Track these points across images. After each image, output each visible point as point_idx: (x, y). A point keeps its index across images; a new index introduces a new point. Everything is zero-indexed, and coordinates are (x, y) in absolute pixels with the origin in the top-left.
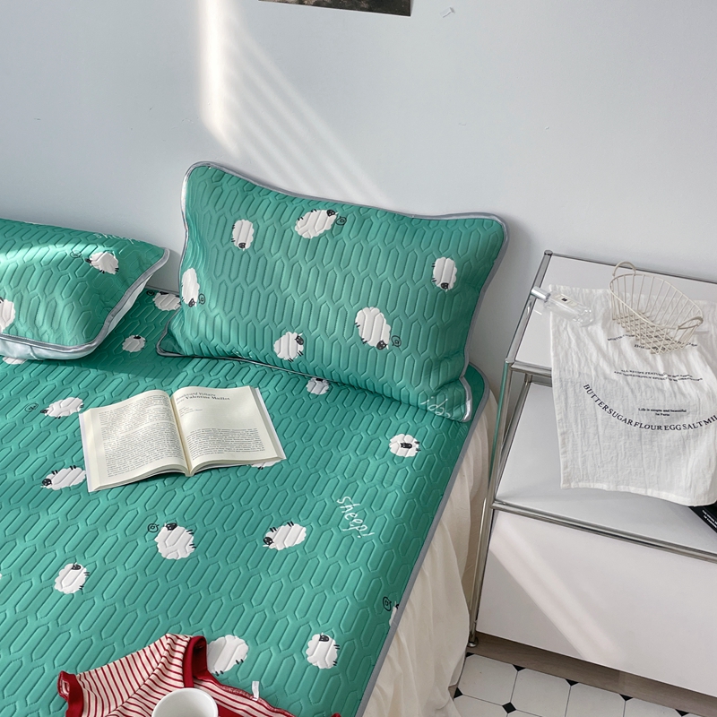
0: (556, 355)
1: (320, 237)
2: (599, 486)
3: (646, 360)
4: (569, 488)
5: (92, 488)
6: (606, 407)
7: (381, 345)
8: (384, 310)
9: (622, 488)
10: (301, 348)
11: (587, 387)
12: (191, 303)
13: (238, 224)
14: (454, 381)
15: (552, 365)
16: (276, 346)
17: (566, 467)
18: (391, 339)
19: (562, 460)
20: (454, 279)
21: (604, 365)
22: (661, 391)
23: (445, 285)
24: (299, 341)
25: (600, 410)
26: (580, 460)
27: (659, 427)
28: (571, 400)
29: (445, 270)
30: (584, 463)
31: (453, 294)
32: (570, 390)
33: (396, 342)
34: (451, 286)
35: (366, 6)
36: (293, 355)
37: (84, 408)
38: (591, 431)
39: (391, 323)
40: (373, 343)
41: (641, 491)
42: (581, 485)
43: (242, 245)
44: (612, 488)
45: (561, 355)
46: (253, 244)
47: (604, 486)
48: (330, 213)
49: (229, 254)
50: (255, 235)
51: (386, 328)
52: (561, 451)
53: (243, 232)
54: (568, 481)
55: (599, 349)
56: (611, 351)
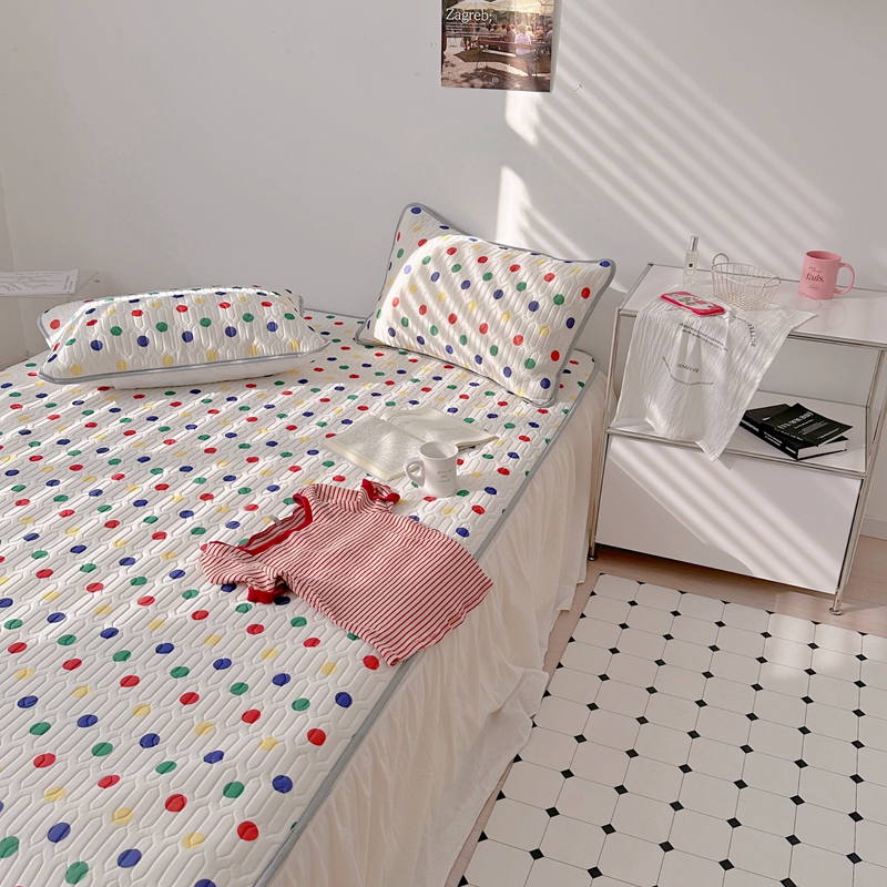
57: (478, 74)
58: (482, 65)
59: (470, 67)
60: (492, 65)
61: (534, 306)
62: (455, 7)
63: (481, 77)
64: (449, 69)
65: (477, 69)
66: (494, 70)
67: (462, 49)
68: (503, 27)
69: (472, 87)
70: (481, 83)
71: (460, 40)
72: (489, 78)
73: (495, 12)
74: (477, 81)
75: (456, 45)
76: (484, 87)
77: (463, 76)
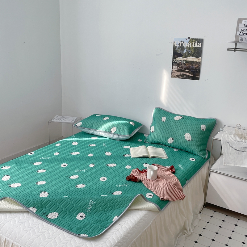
0: (223, 138)
1: (179, 120)
2: (231, 165)
3: (241, 140)
4: (225, 165)
5: (132, 157)
6: (232, 147)
7: (189, 140)
8: (190, 134)
9: (236, 165)
10: (173, 141)
11: (228, 142)
12: (152, 132)
13: (163, 117)
14: (204, 150)
15: (222, 138)
16: (168, 140)
17: (224, 161)
18: (191, 139)
19: (223, 159)
20: (205, 129)
21: (232, 140)
22: (243, 144)
23: (203, 130)
24: (173, 139)
25: (231, 147)
26: (227, 159)
27: (242, 151)
28: (225, 145)
29: (203, 127)
30: (228, 159)
31: (205, 132)
32: (225, 143)
33: (192, 140)
34: (204, 130)
35: (191, 78)
36: (171, 142)
37: (130, 148)
38: (229, 152)
39: (191, 136)
40: (188, 140)
41: (239, 166)
42: (227, 165)
43: (163, 121)
44: (234, 165)
45: (224, 138)
46: (165, 121)
47: (232, 165)
48: (181, 116)
49: (161, 123)
50: (166, 119)
51: (191, 137)
52: (223, 157)
53: (164, 119)
54: (225, 164)
55: (232, 138)
56: (234, 138)
57: (180, 75)
58: (182, 73)
59: (179, 73)
60: (184, 73)
62: (176, 59)
63: (181, 76)
64: (173, 74)
65: (181, 74)
66: (185, 75)
67: (177, 69)
68: (188, 64)
69: (179, 78)
70: (181, 77)
71: (176, 67)
72: (184, 76)
73: (186, 61)
74: (180, 77)
75: (175, 68)
76: (182, 78)
77: (177, 75)
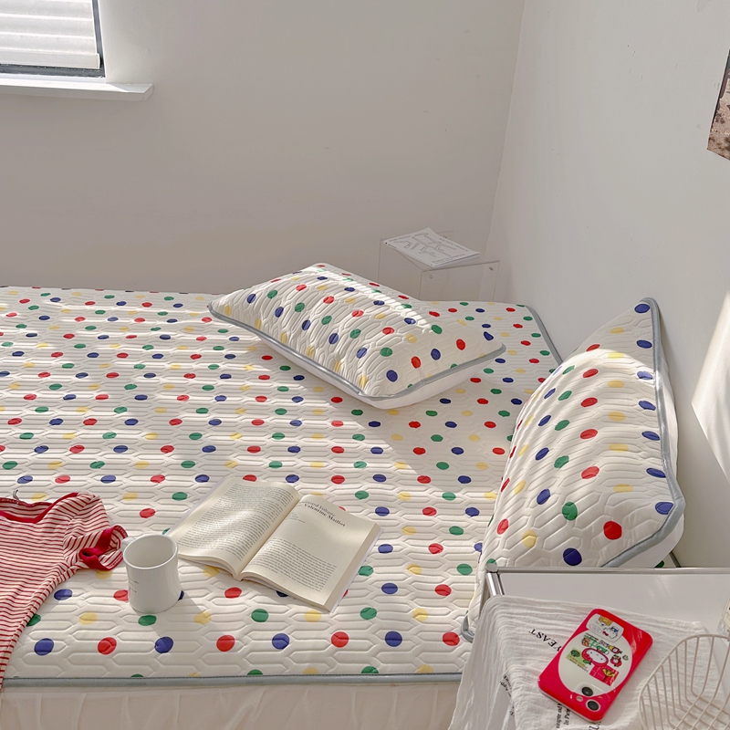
61: (543, 497)
64: (719, 124)
77: (727, 139)
